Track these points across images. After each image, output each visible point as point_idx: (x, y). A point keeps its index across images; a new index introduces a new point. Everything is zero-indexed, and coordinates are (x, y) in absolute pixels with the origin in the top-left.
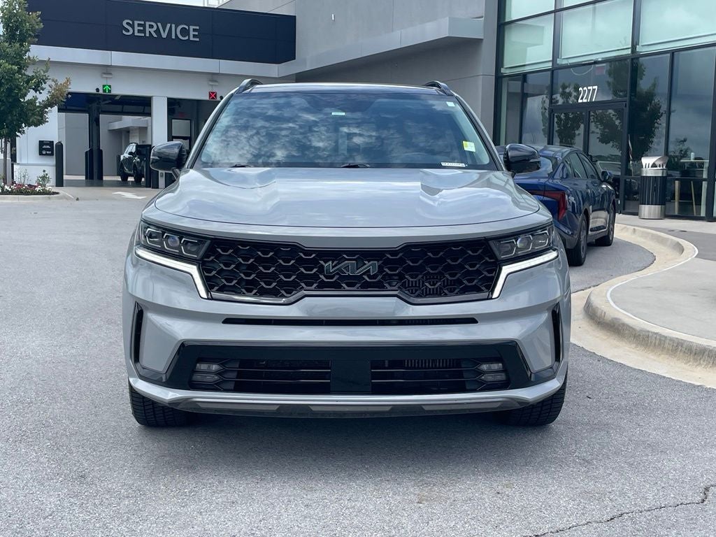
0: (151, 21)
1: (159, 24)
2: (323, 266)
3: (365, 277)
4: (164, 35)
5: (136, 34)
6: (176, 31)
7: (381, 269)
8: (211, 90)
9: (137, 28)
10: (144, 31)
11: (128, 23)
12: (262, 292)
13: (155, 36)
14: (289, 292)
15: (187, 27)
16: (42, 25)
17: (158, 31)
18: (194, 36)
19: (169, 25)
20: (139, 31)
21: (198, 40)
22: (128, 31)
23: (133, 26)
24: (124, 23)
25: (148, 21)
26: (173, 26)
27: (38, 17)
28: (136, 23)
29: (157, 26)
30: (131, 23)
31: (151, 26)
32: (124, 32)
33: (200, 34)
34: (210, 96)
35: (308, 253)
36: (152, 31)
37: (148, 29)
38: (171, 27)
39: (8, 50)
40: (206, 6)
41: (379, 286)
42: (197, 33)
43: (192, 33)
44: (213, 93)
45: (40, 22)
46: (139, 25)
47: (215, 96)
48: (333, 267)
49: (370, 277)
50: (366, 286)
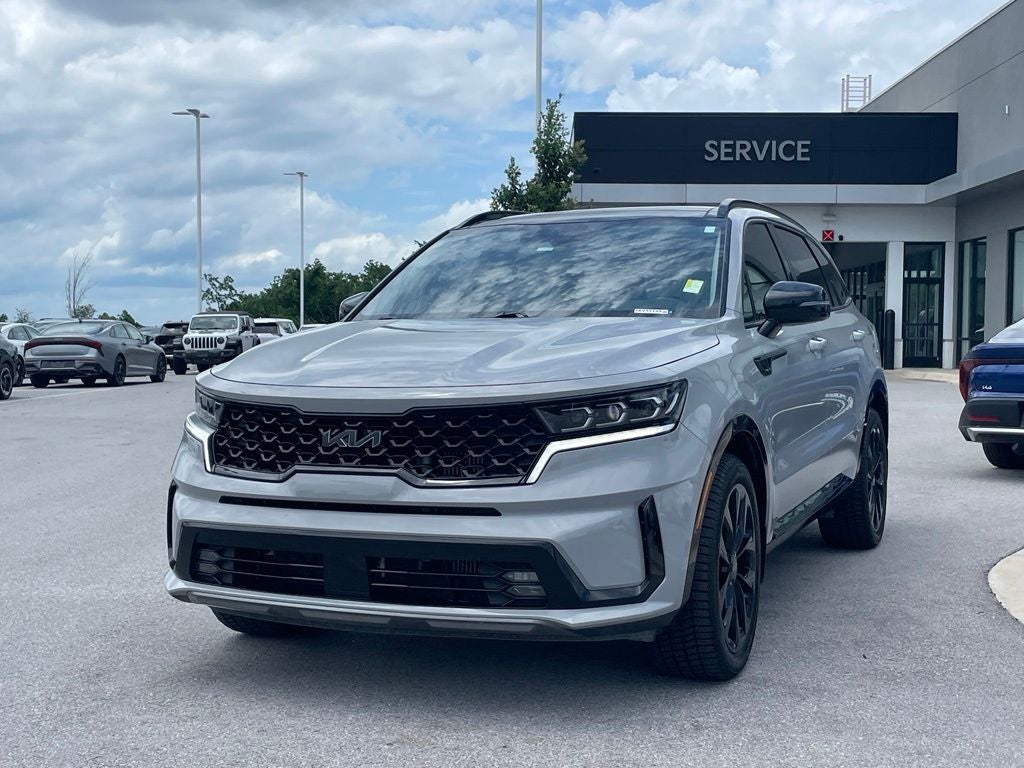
0: (743, 140)
1: (755, 143)
2: (321, 435)
3: (367, 450)
4: (761, 157)
5: (723, 158)
6: (778, 150)
7: (385, 441)
8: (826, 227)
9: (723, 150)
10: (733, 154)
11: (712, 146)
12: (262, 467)
13: (748, 158)
14: (285, 466)
15: (793, 144)
16: (585, 157)
17: (752, 153)
18: (803, 155)
19: (768, 143)
20: (727, 154)
21: (808, 159)
22: (711, 155)
23: (718, 149)
24: (707, 146)
25: (739, 140)
26: (774, 143)
27: (582, 146)
28: (723, 143)
29: (752, 146)
30: (716, 144)
31: (743, 147)
32: (707, 158)
33: (812, 150)
34: (824, 236)
35: (307, 418)
36: (744, 152)
37: (738, 151)
38: (770, 145)
39: (541, 193)
40: (845, 110)
41: (382, 462)
42: (807, 150)
43: (800, 150)
44: (828, 232)
45: (584, 153)
46: (727, 146)
47: (832, 236)
48: (332, 437)
49: (372, 451)
50: (366, 461)
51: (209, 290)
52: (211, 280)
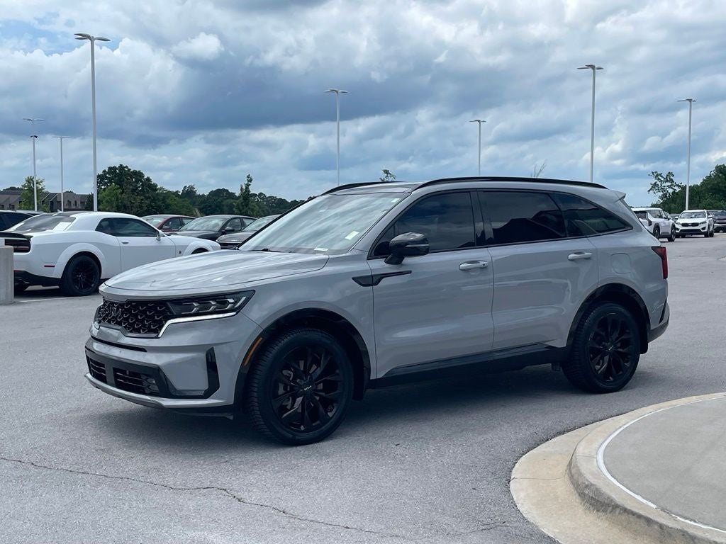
2: (110, 310)
51: (656, 182)
52: (657, 176)
